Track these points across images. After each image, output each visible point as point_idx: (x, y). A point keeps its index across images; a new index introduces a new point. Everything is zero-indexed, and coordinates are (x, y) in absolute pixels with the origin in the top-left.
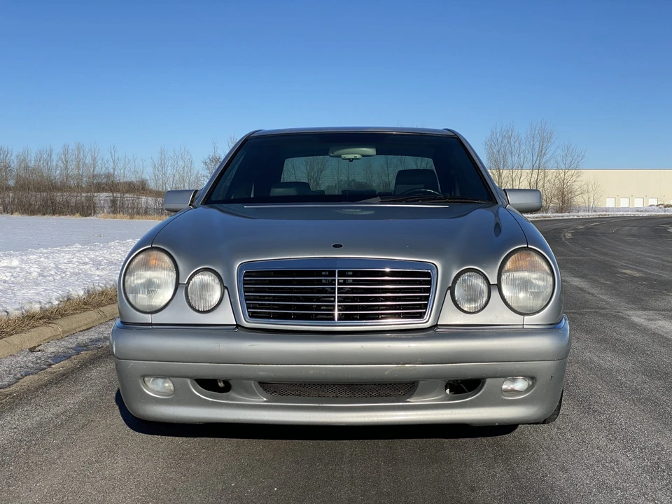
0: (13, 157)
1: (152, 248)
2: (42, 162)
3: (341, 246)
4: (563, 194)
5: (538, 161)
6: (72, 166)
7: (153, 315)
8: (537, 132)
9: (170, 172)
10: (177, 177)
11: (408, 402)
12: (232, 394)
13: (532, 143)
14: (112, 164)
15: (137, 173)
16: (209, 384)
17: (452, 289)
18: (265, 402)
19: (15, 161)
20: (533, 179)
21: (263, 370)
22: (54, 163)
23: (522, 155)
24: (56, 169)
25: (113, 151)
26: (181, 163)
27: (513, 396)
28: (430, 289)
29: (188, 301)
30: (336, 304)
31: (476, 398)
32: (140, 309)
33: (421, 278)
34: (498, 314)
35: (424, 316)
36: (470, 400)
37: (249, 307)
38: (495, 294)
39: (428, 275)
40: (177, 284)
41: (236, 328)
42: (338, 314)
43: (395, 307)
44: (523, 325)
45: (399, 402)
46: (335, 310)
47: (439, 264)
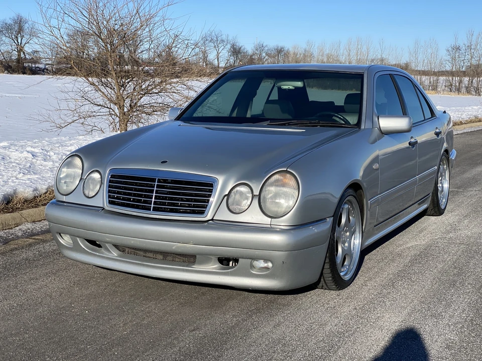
0: (315, 47)
1: (75, 155)
2: (333, 51)
6: (353, 53)
7: (66, 196)
9: (421, 57)
10: (426, 61)
14: (380, 52)
15: (398, 58)
17: (228, 196)
18: (116, 257)
19: (317, 51)
22: (342, 51)
24: (343, 55)
25: (381, 43)
26: (429, 50)
27: (259, 272)
28: (211, 195)
29: (83, 190)
30: (153, 200)
31: (234, 270)
32: (61, 192)
33: (207, 187)
34: (254, 216)
35: (204, 213)
36: (230, 271)
37: (109, 197)
38: (256, 201)
39: (211, 185)
40: (81, 179)
41: (103, 210)
42: (153, 207)
43: (189, 206)
44: (270, 225)
45: (187, 267)
46: (151, 204)
47: (221, 179)
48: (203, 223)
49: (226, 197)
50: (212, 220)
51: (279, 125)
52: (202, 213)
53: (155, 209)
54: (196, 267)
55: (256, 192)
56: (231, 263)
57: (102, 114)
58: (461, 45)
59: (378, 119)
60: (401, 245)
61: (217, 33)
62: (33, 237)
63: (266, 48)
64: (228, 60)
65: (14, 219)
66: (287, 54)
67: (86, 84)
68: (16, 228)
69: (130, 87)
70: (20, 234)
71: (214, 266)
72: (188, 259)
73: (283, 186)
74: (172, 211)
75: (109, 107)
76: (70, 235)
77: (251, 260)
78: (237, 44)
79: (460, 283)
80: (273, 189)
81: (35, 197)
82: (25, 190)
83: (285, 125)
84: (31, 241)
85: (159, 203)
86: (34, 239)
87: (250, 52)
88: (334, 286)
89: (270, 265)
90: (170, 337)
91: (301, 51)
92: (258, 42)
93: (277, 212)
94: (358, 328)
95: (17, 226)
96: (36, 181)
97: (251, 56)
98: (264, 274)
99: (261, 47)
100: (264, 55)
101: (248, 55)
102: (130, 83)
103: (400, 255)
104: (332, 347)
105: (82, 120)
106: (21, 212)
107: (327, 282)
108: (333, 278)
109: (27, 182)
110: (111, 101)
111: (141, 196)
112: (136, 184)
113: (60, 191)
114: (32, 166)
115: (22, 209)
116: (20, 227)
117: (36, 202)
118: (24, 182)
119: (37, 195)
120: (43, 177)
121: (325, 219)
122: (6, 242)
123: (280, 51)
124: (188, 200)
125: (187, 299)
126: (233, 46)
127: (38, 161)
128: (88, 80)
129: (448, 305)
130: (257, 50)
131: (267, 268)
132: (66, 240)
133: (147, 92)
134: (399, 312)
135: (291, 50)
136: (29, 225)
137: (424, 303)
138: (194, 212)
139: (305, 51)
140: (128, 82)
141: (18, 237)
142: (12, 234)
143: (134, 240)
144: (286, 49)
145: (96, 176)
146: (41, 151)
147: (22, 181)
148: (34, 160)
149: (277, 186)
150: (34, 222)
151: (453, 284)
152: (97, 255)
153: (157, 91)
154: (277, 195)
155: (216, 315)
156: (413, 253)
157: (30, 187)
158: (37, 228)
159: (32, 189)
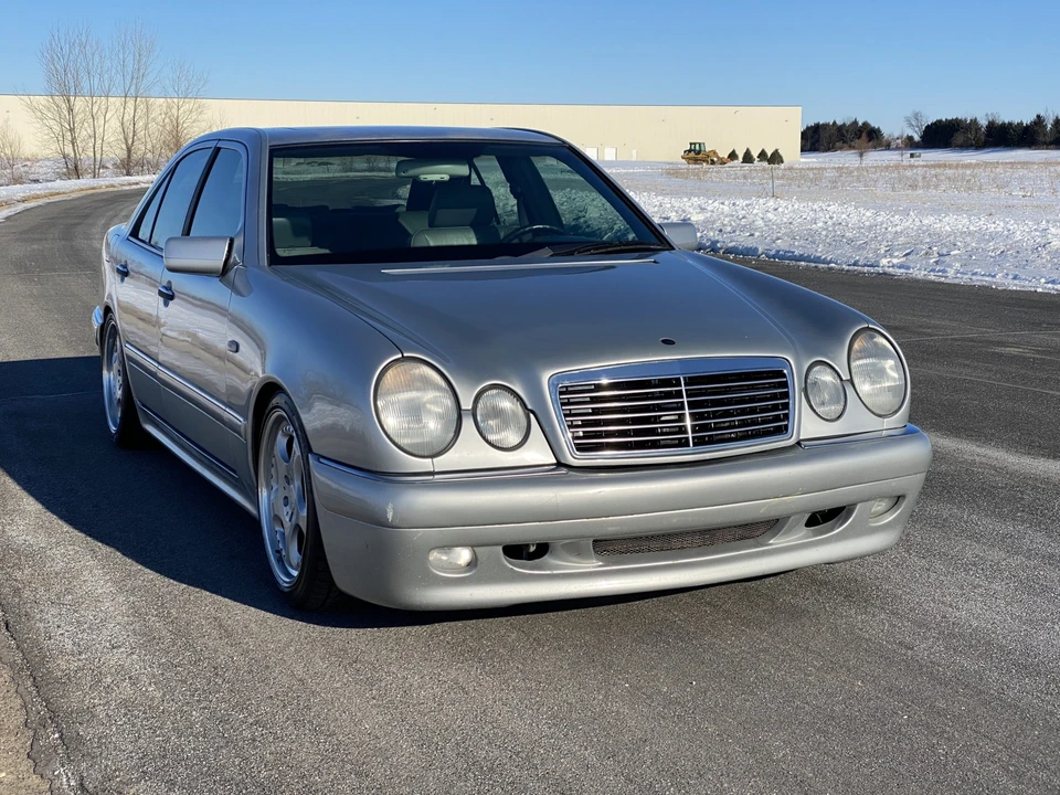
1: (404, 359)
3: (674, 343)
4: (178, 141)
5: (133, 87)
7: (435, 460)
8: (129, 38)
11: (771, 544)
13: (121, 57)
16: (515, 551)
18: (600, 566)
20: (126, 115)
21: (613, 524)
23: (106, 76)
28: (787, 393)
30: (689, 423)
32: (414, 451)
33: (774, 380)
35: (786, 430)
40: (460, 411)
42: (693, 438)
44: (885, 430)
46: (687, 433)
48: (790, 451)
49: (803, 394)
50: (799, 443)
55: (846, 375)
76: (476, 544)
77: (874, 502)
98: (886, 523)
113: (409, 448)
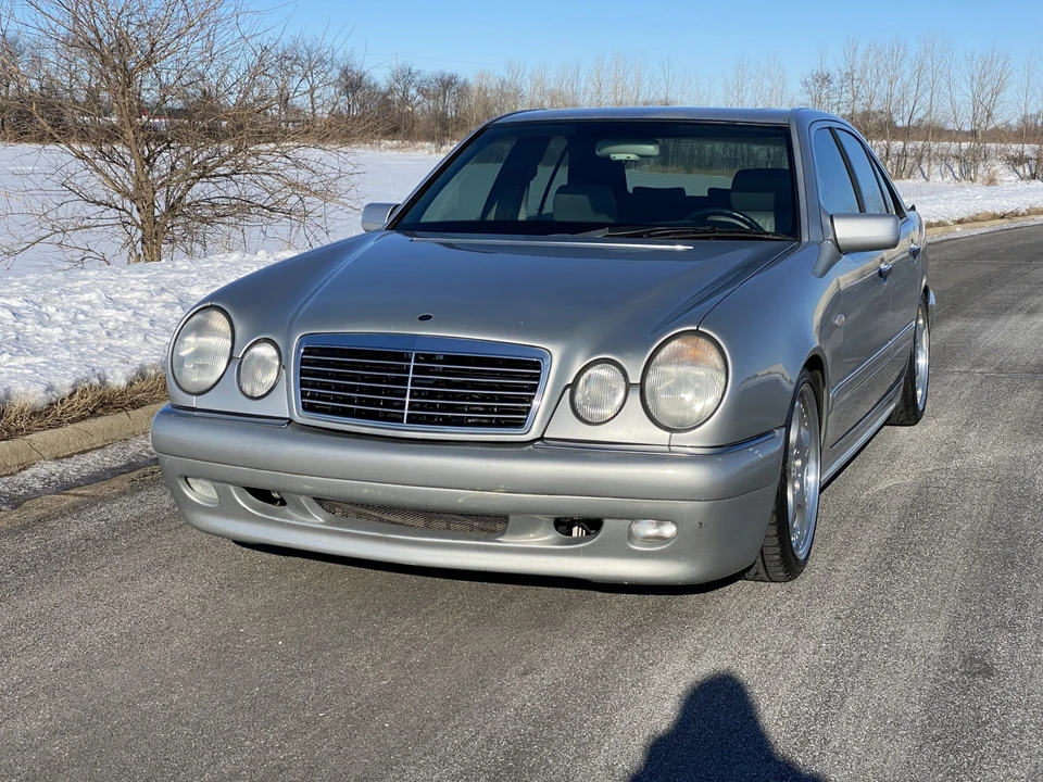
0: (526, 77)
1: (212, 307)
2: (565, 83)
3: (430, 317)
6: (607, 89)
7: (198, 398)
11: (499, 542)
12: (287, 510)
17: (573, 386)
18: (321, 524)
19: (529, 84)
22: (582, 85)
24: (584, 95)
26: (767, 83)
27: (648, 546)
28: (536, 386)
29: (239, 383)
30: (408, 400)
31: (592, 545)
32: (186, 388)
33: (528, 370)
34: (632, 428)
35: (523, 424)
36: (583, 548)
37: (303, 395)
38: (635, 397)
39: (537, 366)
40: (231, 359)
41: (289, 423)
42: (408, 415)
43: (488, 410)
44: (669, 446)
45: (485, 541)
46: (404, 409)
47: (556, 351)
48: (521, 446)
49: (569, 390)
50: (542, 438)
51: (628, 236)
52: (519, 424)
53: (412, 420)
54: (508, 541)
55: (635, 378)
56: (575, 529)
57: (105, 222)
58: (833, 70)
59: (832, 222)
60: (867, 487)
61: (308, 44)
62: (72, 492)
63: (418, 78)
64: (335, 104)
65: (16, 453)
66: (463, 91)
67: (68, 158)
68: (24, 472)
69: (163, 162)
70: (38, 485)
71: (545, 537)
72: (488, 523)
73: (692, 365)
74: (447, 422)
75: (120, 207)
76: (212, 480)
77: (629, 522)
78: (355, 69)
79: (1023, 559)
80: (672, 370)
81: (51, 404)
82: (28, 389)
83: (641, 237)
84: (71, 499)
85: (418, 405)
86: (75, 495)
87: (383, 86)
88: (782, 574)
89: (669, 530)
90: (483, 687)
91: (493, 84)
92: (400, 64)
93: (683, 418)
94: (862, 655)
95: (24, 469)
96: (45, 368)
97: (385, 95)
98: (658, 551)
99: (406, 76)
100: (413, 91)
101: (379, 93)
102: (164, 154)
103: (874, 507)
104: (830, 696)
105: (58, 238)
106: (27, 437)
107: (768, 564)
108: (782, 556)
109: (27, 371)
110: (125, 194)
111: (377, 391)
112: (364, 367)
113: (184, 386)
114: (21, 338)
115: (29, 432)
116: (33, 470)
117: (55, 415)
118: (19, 371)
119: (54, 400)
120: (56, 361)
121: (771, 432)
122: (16, 502)
123: (447, 84)
124: (483, 398)
125: (479, 609)
126: (345, 72)
127: (28, 327)
128: (70, 147)
129: (1020, 605)
130: (397, 81)
131: (661, 539)
132: (200, 492)
133: (205, 173)
134: (930, 622)
135: (473, 82)
136: (53, 467)
137: (970, 602)
138: (499, 424)
139: (503, 83)
140: (160, 152)
141: (37, 494)
142: (21, 486)
143: (365, 487)
144: (461, 80)
145: (266, 351)
146: (26, 304)
147: (13, 370)
148: (19, 325)
149: (680, 364)
150: (57, 458)
151: (1009, 561)
152: (277, 522)
153: (227, 171)
154: (682, 384)
155: (557, 641)
156: (897, 502)
157: (37, 381)
158: (71, 473)
159: (42, 388)
